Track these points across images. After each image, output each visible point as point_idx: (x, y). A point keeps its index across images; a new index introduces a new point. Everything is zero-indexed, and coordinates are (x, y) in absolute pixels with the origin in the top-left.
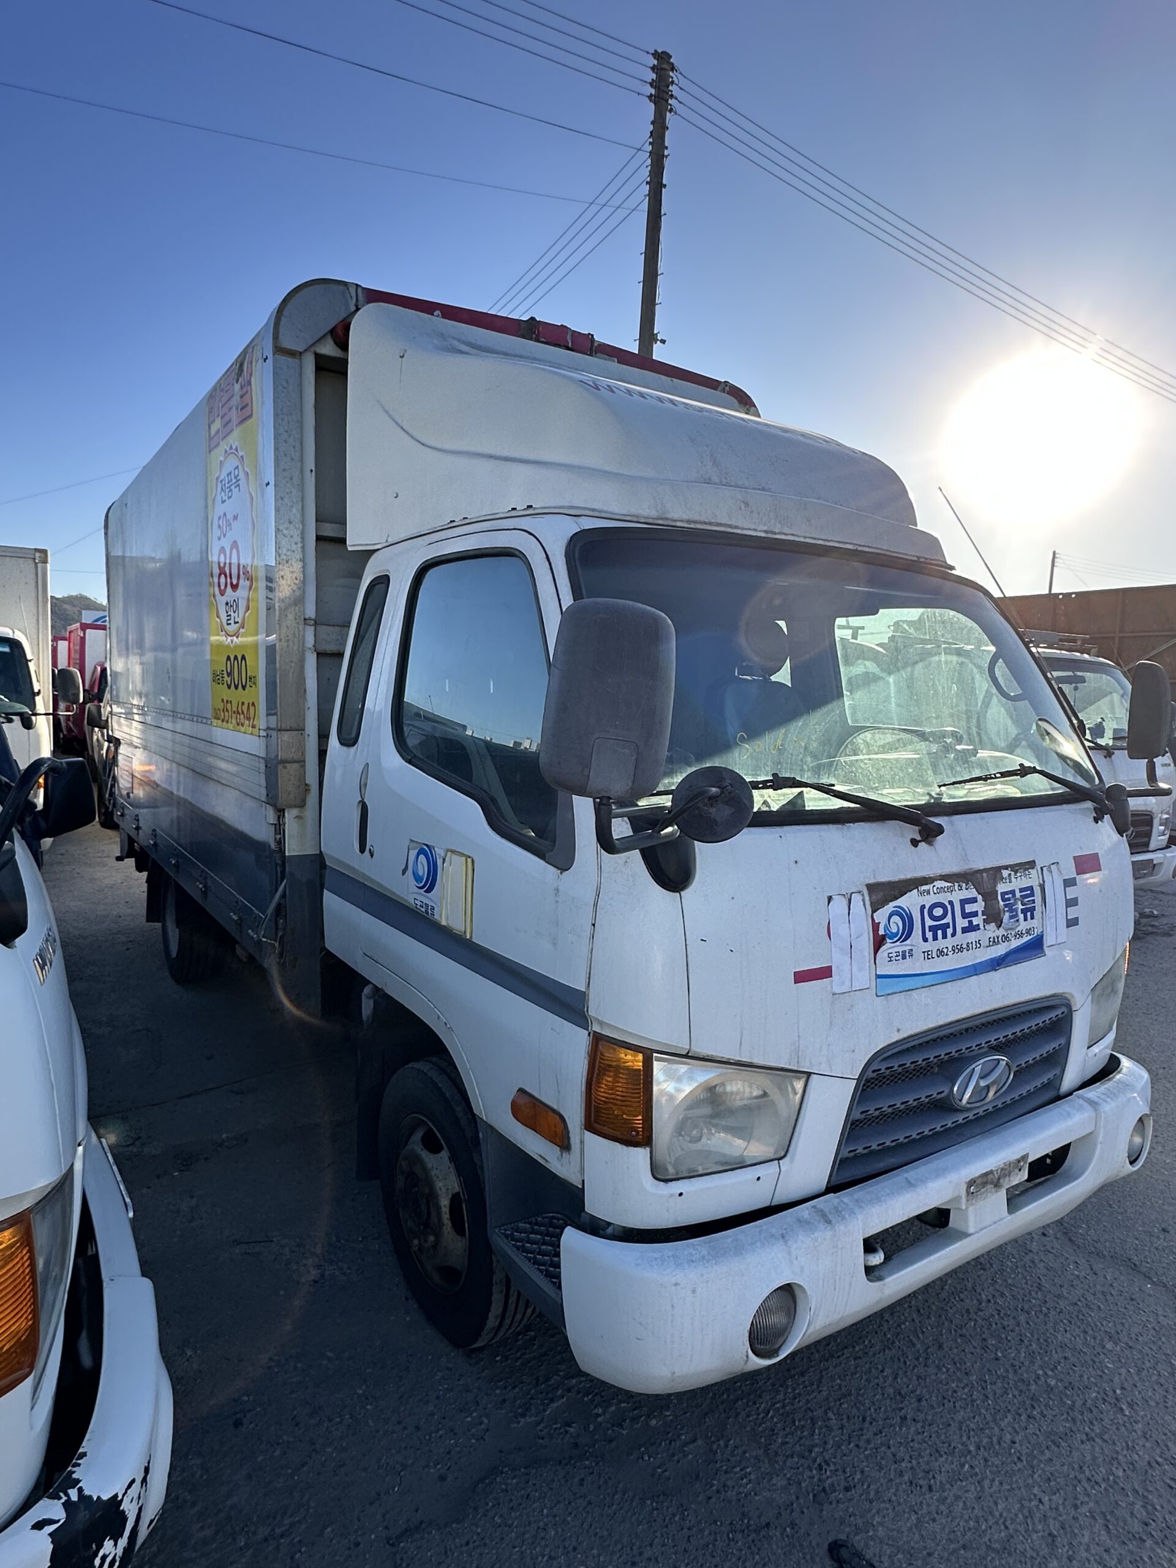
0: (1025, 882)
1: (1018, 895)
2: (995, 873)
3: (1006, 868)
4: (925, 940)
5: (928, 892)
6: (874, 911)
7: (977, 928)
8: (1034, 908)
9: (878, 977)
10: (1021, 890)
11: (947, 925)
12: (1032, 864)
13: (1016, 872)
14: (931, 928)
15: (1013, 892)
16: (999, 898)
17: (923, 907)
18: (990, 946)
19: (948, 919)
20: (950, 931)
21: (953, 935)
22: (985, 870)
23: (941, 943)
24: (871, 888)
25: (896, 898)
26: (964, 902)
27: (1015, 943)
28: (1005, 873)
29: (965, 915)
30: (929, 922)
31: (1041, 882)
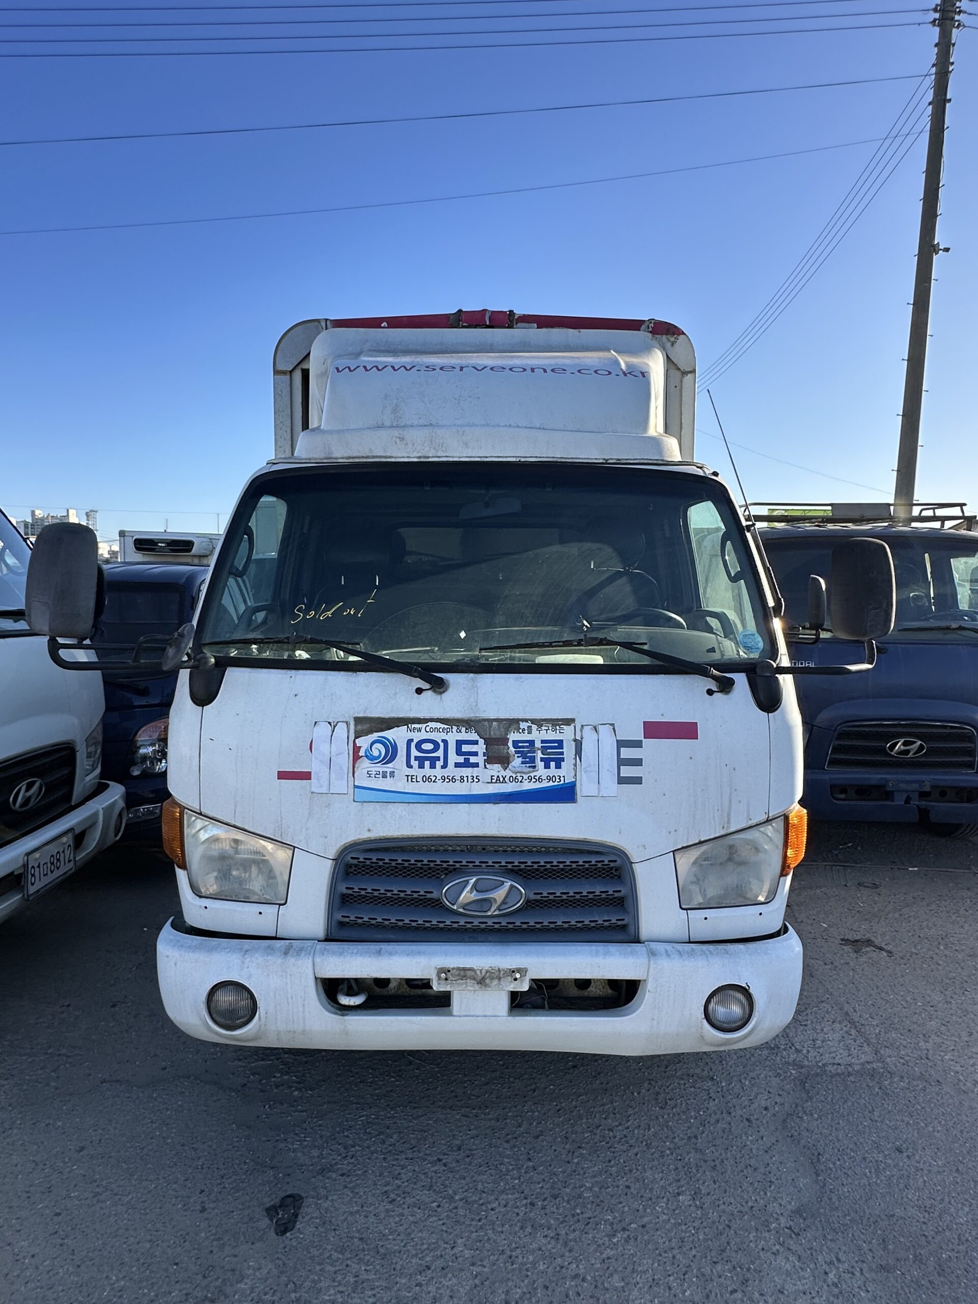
0: (552, 735)
1: (538, 745)
2: (513, 723)
3: (526, 720)
4: (409, 766)
5: (420, 730)
6: (356, 738)
7: (476, 765)
8: (563, 760)
9: (355, 787)
10: (543, 742)
11: (438, 758)
12: (569, 722)
13: (540, 726)
14: (416, 758)
15: (532, 743)
16: (510, 744)
17: (410, 741)
18: (492, 782)
19: (440, 753)
20: (439, 764)
21: (445, 766)
22: (498, 720)
23: (427, 770)
24: (358, 720)
25: (382, 730)
26: (459, 743)
27: (527, 786)
28: (523, 725)
29: (459, 752)
30: (414, 753)
31: (578, 738)
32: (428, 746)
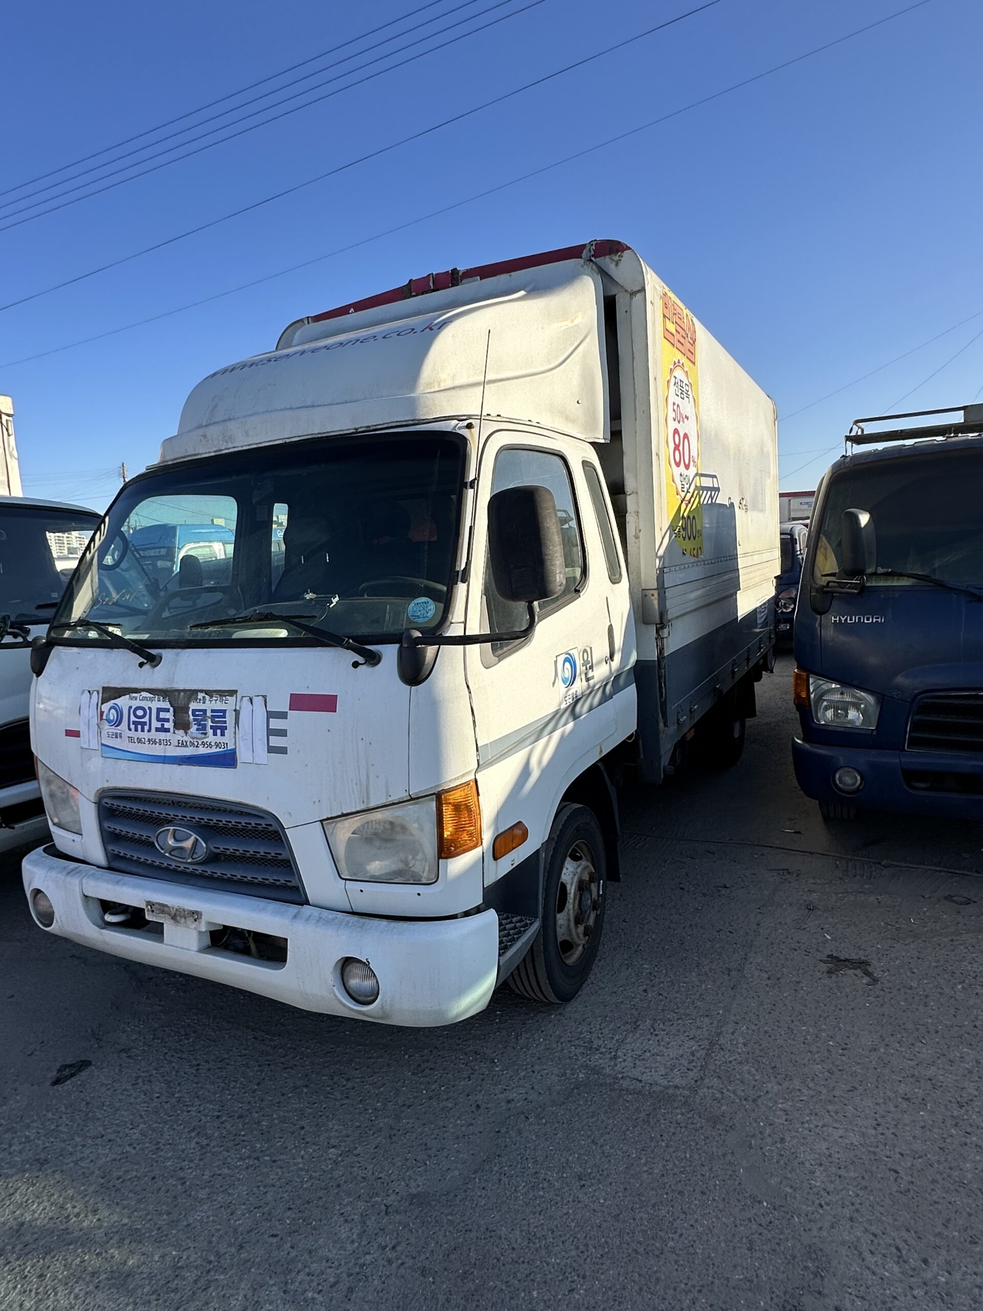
0: (219, 706)
1: (209, 714)
3: (201, 691)
4: (130, 729)
5: (136, 698)
6: (102, 704)
8: (226, 728)
9: (103, 745)
10: (213, 711)
11: (145, 723)
13: (211, 697)
14: (134, 722)
17: (130, 707)
18: (178, 746)
19: (146, 719)
20: (146, 728)
21: (149, 731)
22: (184, 691)
23: (140, 734)
25: (115, 698)
26: (159, 710)
27: (202, 751)
29: (158, 719)
31: (238, 708)
32: (140, 713)
